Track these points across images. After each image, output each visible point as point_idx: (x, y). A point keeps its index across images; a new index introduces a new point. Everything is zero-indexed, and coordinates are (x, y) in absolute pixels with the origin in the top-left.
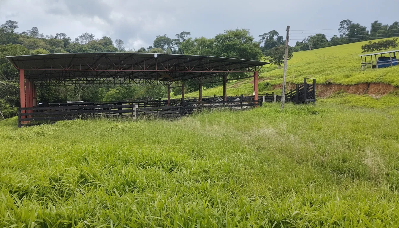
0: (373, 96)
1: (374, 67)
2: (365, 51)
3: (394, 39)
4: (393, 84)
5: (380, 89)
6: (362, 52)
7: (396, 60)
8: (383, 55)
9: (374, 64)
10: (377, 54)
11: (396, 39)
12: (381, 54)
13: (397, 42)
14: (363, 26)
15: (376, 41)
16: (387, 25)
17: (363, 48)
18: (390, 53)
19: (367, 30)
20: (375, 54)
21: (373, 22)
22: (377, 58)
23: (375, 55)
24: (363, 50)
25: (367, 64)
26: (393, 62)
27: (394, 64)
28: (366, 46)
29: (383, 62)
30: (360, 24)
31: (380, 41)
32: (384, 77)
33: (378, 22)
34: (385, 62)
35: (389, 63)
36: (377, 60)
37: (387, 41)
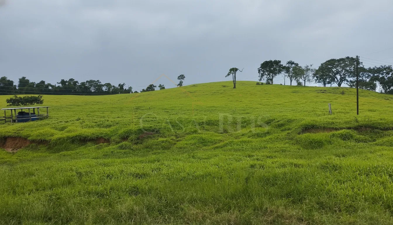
0: (10, 150)
1: (14, 121)
2: (10, 105)
3: (39, 96)
4: (30, 138)
5: (17, 144)
6: (7, 106)
7: (35, 116)
8: (23, 110)
9: (14, 118)
10: (16, 108)
11: (41, 96)
12: (22, 109)
13: (42, 99)
14: (11, 80)
15: (22, 96)
16: (34, 82)
17: (8, 101)
18: (29, 109)
19: (14, 84)
20: (15, 108)
21: (21, 78)
22: (17, 113)
23: (15, 110)
24: (9, 104)
25: (7, 118)
26: (32, 118)
27: (33, 120)
28: (11, 100)
29: (23, 117)
30: (7, 77)
31: (26, 97)
32: (22, 132)
33: (26, 79)
34: (24, 117)
35: (29, 118)
36: (17, 114)
37: (32, 97)
